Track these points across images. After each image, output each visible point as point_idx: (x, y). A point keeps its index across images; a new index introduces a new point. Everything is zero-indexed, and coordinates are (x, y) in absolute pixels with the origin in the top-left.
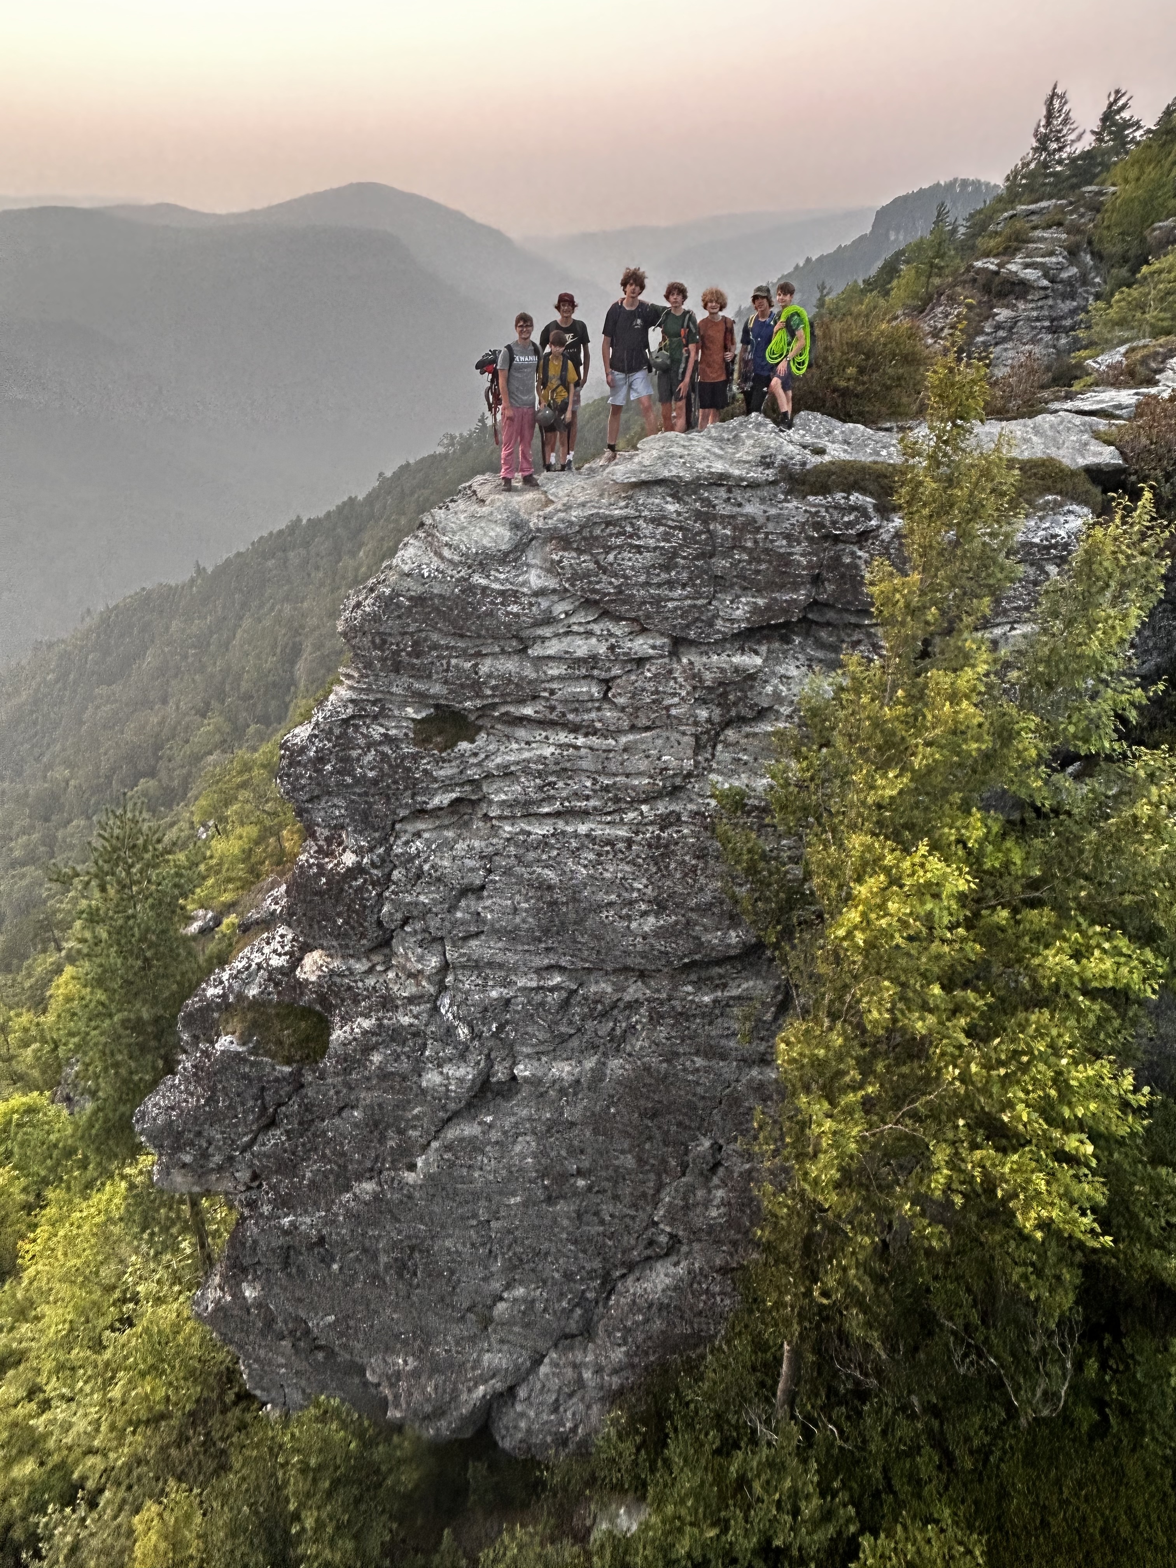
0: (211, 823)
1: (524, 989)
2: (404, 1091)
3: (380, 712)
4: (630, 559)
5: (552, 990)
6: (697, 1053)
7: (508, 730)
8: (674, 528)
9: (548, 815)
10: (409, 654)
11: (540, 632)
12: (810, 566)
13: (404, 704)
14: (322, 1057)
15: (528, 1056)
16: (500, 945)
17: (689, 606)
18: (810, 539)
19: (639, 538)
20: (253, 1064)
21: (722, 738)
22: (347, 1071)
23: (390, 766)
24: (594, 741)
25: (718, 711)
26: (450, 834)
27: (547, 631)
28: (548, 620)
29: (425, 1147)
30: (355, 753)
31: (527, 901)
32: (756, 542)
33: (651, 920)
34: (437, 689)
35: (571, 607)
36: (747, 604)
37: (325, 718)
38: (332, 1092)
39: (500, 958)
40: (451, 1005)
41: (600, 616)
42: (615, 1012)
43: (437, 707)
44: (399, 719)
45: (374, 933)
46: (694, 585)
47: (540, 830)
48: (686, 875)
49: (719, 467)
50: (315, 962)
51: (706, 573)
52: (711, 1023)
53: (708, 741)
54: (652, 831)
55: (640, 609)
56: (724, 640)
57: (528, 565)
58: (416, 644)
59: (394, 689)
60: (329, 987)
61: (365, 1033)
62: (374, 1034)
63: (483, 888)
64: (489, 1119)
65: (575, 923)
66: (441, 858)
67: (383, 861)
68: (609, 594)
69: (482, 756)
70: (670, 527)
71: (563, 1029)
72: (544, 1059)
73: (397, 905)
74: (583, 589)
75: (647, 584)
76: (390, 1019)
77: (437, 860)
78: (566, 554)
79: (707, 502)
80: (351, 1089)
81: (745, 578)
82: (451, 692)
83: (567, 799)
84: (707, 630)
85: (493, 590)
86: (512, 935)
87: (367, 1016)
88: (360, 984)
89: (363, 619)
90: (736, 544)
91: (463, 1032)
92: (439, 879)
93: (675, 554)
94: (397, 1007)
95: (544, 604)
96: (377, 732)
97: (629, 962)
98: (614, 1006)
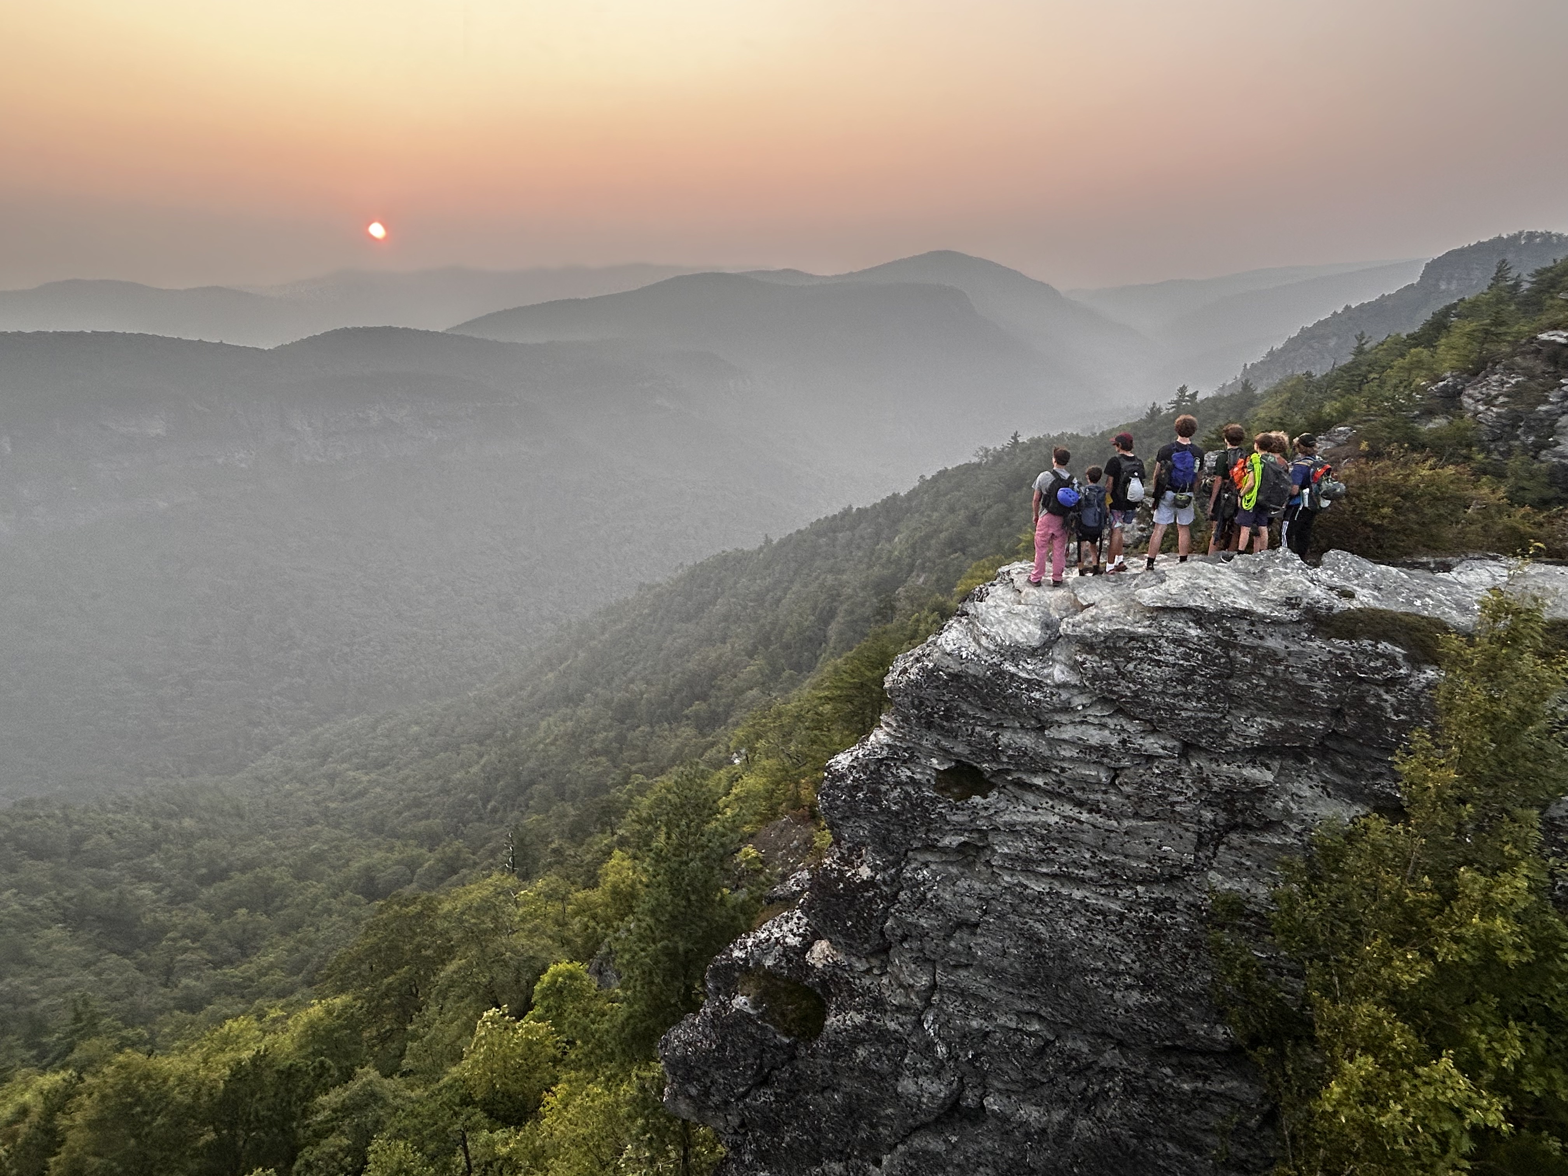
0: (743, 751)
1: (1005, 1028)
2: (881, 1090)
3: (909, 758)
4: (1149, 670)
5: (1030, 1034)
6: (1171, 1139)
7: (1018, 792)
8: (1195, 650)
9: (1046, 875)
10: (940, 717)
11: (1057, 718)
12: (1330, 700)
13: (931, 755)
14: (816, 1038)
15: (998, 1090)
16: (986, 981)
17: (1203, 718)
18: (1334, 678)
19: (1160, 654)
20: (759, 1027)
21: (1225, 840)
22: (835, 1057)
23: (912, 804)
24: (1099, 819)
25: (1224, 815)
26: (954, 870)
27: (1064, 718)
28: (1067, 708)
29: (892, 1148)
30: (883, 788)
31: (1017, 948)
32: (1275, 672)
33: (1136, 994)
34: (960, 749)
35: (1089, 701)
36: (1262, 723)
37: (864, 755)
38: (819, 1072)
39: (984, 992)
40: (933, 1023)
41: (1116, 711)
42: (1089, 1073)
43: (958, 761)
44: (925, 767)
45: (876, 940)
46: (1209, 700)
47: (1037, 887)
48: (1176, 960)
49: (1243, 603)
50: (823, 952)
51: (1222, 691)
52: (1188, 1113)
53: (1211, 839)
54: (1145, 912)
55: (1154, 713)
56: (1235, 752)
57: (1054, 661)
58: (947, 710)
59: (924, 742)
60: (831, 976)
61: (855, 1027)
62: (862, 1030)
63: (977, 925)
64: (954, 1139)
65: (1060, 979)
66: (944, 890)
67: (893, 880)
68: (1126, 696)
69: (992, 811)
70: (1190, 649)
71: (1036, 1075)
72: (1014, 1098)
73: (900, 922)
74: (1101, 689)
75: (1163, 693)
76: (879, 1020)
77: (940, 891)
78: (1089, 657)
79: (1230, 632)
80: (835, 1073)
81: (1261, 702)
82: (972, 753)
83: (1065, 865)
84: (1219, 741)
85: (1020, 677)
86: (999, 975)
87: (859, 1012)
88: (857, 981)
89: (907, 684)
90: (1256, 669)
91: (941, 1050)
92: (939, 909)
93: (1193, 671)
94: (886, 1011)
95: (1065, 696)
96: (905, 773)
97: (1109, 1028)
98: (1089, 1066)
